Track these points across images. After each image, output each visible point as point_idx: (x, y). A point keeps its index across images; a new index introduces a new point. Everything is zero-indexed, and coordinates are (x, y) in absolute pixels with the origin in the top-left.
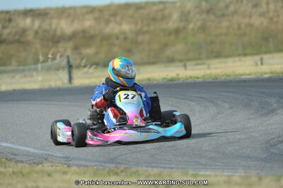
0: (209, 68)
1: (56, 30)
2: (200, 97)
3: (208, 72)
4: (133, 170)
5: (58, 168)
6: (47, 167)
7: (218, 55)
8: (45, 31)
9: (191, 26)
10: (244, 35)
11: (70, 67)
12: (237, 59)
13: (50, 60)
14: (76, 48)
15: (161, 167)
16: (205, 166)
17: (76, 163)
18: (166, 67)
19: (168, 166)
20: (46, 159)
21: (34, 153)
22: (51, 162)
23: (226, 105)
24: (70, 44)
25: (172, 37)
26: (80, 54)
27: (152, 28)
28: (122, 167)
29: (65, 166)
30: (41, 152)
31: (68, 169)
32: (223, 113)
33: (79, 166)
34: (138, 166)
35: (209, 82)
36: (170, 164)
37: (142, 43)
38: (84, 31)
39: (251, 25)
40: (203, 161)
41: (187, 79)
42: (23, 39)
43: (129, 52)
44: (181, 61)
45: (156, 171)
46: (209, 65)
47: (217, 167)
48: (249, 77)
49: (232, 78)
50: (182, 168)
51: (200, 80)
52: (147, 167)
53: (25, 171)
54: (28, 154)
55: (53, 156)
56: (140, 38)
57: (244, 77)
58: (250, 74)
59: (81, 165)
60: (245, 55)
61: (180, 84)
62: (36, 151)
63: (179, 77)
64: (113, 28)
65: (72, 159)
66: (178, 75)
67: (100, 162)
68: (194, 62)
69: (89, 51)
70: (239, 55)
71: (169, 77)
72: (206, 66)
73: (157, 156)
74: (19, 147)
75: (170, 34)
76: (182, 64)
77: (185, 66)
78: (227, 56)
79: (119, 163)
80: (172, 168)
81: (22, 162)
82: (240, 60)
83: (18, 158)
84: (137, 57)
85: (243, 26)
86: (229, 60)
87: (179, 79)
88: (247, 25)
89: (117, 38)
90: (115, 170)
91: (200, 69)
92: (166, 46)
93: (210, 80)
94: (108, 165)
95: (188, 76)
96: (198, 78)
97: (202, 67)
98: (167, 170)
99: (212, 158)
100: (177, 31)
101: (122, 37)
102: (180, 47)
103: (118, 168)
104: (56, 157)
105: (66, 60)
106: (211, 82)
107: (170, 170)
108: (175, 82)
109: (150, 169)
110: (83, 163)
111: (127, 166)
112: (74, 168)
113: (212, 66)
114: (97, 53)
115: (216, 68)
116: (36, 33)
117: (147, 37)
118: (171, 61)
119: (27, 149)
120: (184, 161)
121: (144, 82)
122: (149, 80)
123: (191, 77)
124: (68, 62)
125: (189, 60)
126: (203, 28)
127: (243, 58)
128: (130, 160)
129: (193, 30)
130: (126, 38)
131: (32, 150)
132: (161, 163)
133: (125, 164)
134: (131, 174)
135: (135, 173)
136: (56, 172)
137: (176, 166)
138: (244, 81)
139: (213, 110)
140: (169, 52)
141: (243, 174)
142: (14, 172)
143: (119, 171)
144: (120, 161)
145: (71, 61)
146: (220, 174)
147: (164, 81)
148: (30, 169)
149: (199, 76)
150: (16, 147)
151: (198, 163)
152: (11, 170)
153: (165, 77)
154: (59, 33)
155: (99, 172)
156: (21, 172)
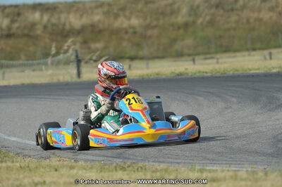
0: (218, 63)
1: (64, 24)
2: (208, 92)
3: (217, 67)
4: (140, 164)
6: (55, 161)
7: (227, 49)
8: (53, 25)
9: (200, 20)
10: (254, 29)
11: (79, 61)
12: (247, 53)
14: (85, 42)
15: (168, 163)
16: (212, 161)
17: (84, 157)
18: (175, 61)
19: (175, 161)
20: (54, 154)
22: (59, 156)
23: (234, 100)
24: (79, 39)
25: (181, 31)
26: (89, 48)
27: (161, 22)
28: (129, 162)
29: (73, 161)
31: (74, 164)
32: (231, 108)
33: (86, 161)
34: (145, 161)
36: (176, 159)
37: (150, 37)
38: (93, 26)
39: (260, 20)
40: (210, 156)
41: (195, 74)
42: (32, 34)
43: (138, 45)
44: (189, 55)
45: (163, 166)
46: (218, 59)
47: (224, 162)
48: (257, 71)
49: (240, 72)
50: (189, 163)
51: (208, 75)
52: (154, 162)
53: (33, 166)
54: (35, 149)
56: (149, 33)
57: (252, 72)
58: (258, 69)
60: (254, 50)
61: (188, 78)
63: (187, 71)
64: (121, 23)
65: (79, 154)
66: (187, 69)
67: (107, 157)
68: (202, 57)
69: (99, 45)
70: (248, 50)
71: (177, 72)
72: (215, 61)
74: (27, 142)
75: (179, 28)
76: (191, 58)
77: (194, 60)
78: (236, 51)
79: (126, 158)
80: (178, 163)
81: (30, 156)
82: (249, 55)
83: (26, 152)
84: (145, 52)
85: (252, 20)
86: (238, 54)
87: (187, 74)
88: (256, 20)
89: (126, 32)
90: (122, 165)
91: (209, 64)
92: (175, 40)
93: (218, 74)
94: (115, 159)
95: (197, 70)
96: (206, 73)
97: (210, 61)
98: (173, 165)
99: (219, 153)
100: (186, 26)
101: (131, 30)
102: (189, 41)
103: (125, 163)
105: (74, 54)
106: (220, 77)
107: (177, 165)
108: (183, 77)
109: (157, 164)
110: (91, 157)
111: (134, 161)
112: (82, 163)
113: (220, 61)
114: (105, 48)
115: (225, 63)
116: (45, 27)
117: (156, 32)
118: (179, 55)
119: (34, 143)
120: (192, 156)
121: (152, 77)
122: (158, 74)
123: (199, 72)
124: (77, 56)
125: (198, 54)
126: (212, 23)
127: (253, 53)
128: (138, 154)
129: (202, 24)
130: (135, 33)
132: (169, 158)
133: (129, 159)
134: (138, 169)
135: (141, 168)
136: (63, 166)
137: (183, 161)
138: (253, 76)
139: (221, 105)
140: (178, 46)
141: (250, 169)
142: (21, 167)
143: (126, 166)
144: (127, 156)
145: (79, 55)
146: (227, 169)
147: (173, 75)
148: (37, 164)
149: (207, 71)
150: (24, 141)
151: (205, 158)
152: (18, 165)
153: (173, 71)
154: (68, 27)
155: (105, 167)
156: (28, 167)
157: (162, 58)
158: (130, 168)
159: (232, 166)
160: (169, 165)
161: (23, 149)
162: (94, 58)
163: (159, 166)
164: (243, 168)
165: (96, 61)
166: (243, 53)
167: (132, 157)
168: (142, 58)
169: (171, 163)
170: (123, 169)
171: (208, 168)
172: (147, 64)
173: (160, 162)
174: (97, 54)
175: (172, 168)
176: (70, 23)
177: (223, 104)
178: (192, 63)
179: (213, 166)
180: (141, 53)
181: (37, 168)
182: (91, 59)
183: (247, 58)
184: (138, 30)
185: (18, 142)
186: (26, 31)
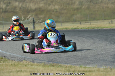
0: (90, 24)
2: (87, 36)
3: (90, 26)
4: (60, 64)
5: (29, 63)
6: (25, 62)
7: (94, 19)
8: (23, 8)
9: (83, 7)
10: (105, 11)
11: (34, 22)
12: (102, 21)
13: (26, 20)
14: (36, 15)
15: (71, 64)
16: (89, 64)
17: (36, 61)
18: (73, 23)
19: (73, 63)
20: (24, 60)
21: (19, 57)
22: (26, 61)
23: (97, 39)
24: (34, 13)
25: (75, 11)
26: (38, 17)
27: (68, 7)
28: (55, 64)
29: (32, 62)
30: (22, 56)
31: (33, 64)
32: (96, 43)
33: (38, 63)
34: (62, 63)
35: (90, 30)
36: (74, 63)
37: (63, 13)
38: (40, 8)
39: (108, 7)
40: (88, 62)
41: (81, 29)
42: (15, 11)
43: (58, 16)
44: (79, 21)
46: (90, 23)
47: (94, 64)
48: (107, 28)
49: (100, 28)
50: (79, 64)
51: (87, 29)
52: (65, 64)
53: (16, 64)
54: (17, 57)
55: (27, 58)
56: (63, 12)
58: (107, 27)
59: (38, 62)
60: (105, 19)
61: (79, 30)
62: (20, 56)
63: (79, 27)
64: (52, 7)
65: (35, 60)
66: (78, 27)
67: (46, 61)
68: (85, 22)
69: (42, 16)
70: (102, 19)
71: (74, 28)
72: (89, 24)
73: (69, 59)
74: (13, 54)
75: (75, 10)
76: (80, 22)
77: (81, 23)
78: (97, 20)
79: (54, 62)
80: (75, 64)
81: (14, 60)
82: (103, 22)
83: (13, 59)
84: (61, 19)
85: (104, 7)
86: (99, 21)
87: (78, 28)
88: (106, 7)
89: (53, 11)
90: (52, 64)
91: (87, 25)
92: (73, 15)
93: (91, 29)
94: (49, 62)
95: (82, 27)
96: (86, 28)
97: (88, 24)
99: (91, 61)
100: (78, 9)
101: (55, 11)
102: (79, 15)
103: (53, 64)
104: (28, 58)
106: (92, 30)
107: (75, 65)
108: (77, 30)
110: (39, 61)
111: (57, 63)
112: (36, 63)
113: (91, 24)
114: (45, 17)
115: (93, 24)
116: (20, 8)
117: (65, 11)
118: (75, 21)
119: (16, 55)
120: (80, 62)
121: (64, 29)
122: (66, 28)
123: (83, 28)
124: (33, 20)
125: (82, 21)
126: (88, 8)
127: (104, 21)
128: (58, 61)
129: (84, 8)
130: (57, 12)
131: (18, 56)
132: (71, 62)
133: (55, 62)
134: (59, 66)
135: (60, 66)
136: (28, 65)
137: (77, 64)
138: (105, 30)
139: (92, 41)
140: (74, 17)
141: (104, 67)
142: (11, 64)
143: (54, 65)
144: (54, 61)
145: (35, 20)
146: (95, 67)
147: (73, 29)
148: (18, 63)
149: (87, 27)
150: (12, 54)
151: (86, 63)
152: (10, 63)
153: (73, 27)
154: (29, 8)
155: (46, 65)
156: (14, 64)
157: (68, 22)
158: (56, 66)
159: (97, 66)
160: (72, 65)
161: (12, 57)
162: (40, 21)
163: (67, 65)
164: (101, 67)
165: (41, 23)
166: (100, 21)
167: (56, 62)
168: (59, 22)
169: (72, 64)
170: (53, 66)
171: (87, 66)
172: (62, 24)
173: (68, 64)
174: (41, 20)
175: (73, 66)
176: (30, 7)
177: (93, 41)
178: (80, 24)
179: (89, 66)
180: (59, 20)
181: (18, 65)
182: (38, 22)
183: (102, 23)
184: (58, 10)
185: (9, 55)
186: (12, 10)
